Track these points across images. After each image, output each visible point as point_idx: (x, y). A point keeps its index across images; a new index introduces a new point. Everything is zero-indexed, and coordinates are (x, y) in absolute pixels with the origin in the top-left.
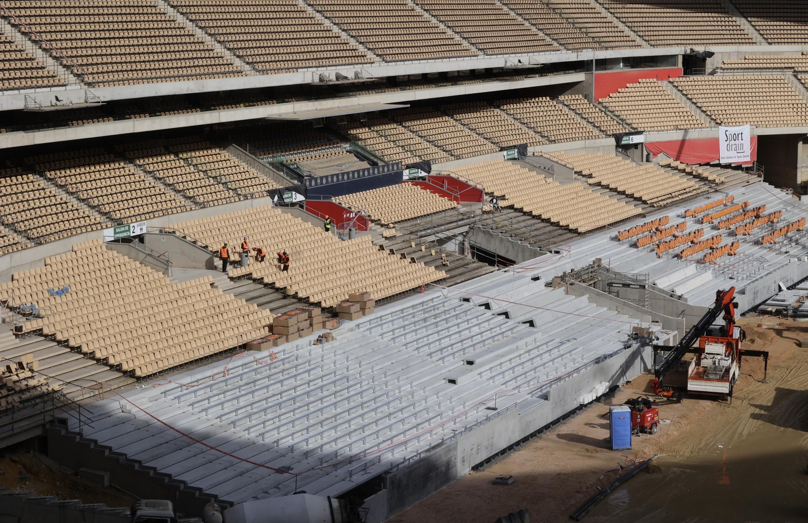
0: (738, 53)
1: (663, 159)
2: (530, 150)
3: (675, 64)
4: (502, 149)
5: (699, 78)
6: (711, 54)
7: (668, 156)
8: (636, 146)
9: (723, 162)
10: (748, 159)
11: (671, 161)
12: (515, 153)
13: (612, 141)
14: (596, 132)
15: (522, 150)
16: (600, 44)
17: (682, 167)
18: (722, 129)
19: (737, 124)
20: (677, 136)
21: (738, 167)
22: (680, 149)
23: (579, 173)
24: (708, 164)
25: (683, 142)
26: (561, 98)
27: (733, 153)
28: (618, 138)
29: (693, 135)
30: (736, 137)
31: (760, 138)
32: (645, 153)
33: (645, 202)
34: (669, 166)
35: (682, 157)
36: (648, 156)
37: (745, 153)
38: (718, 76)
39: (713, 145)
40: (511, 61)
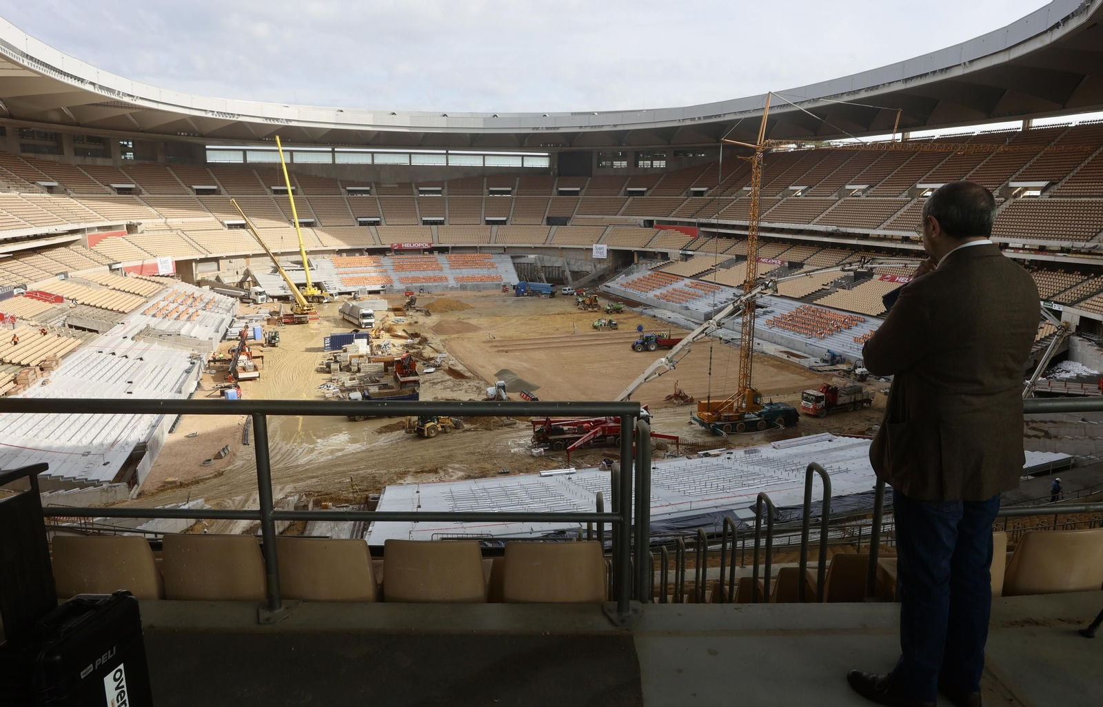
0: (152, 223)
1: (132, 274)
2: (69, 274)
3: (123, 229)
4: (57, 275)
5: (135, 235)
6: (140, 224)
7: (135, 272)
8: (118, 269)
9: (161, 274)
10: (172, 272)
11: (136, 275)
12: (63, 277)
13: (108, 268)
14: (97, 264)
15: (65, 274)
16: (85, 220)
17: (144, 278)
18: (158, 259)
19: (163, 256)
20: (140, 263)
21: (168, 276)
22: (141, 269)
23: (101, 284)
24: (153, 276)
25: (142, 265)
26: (71, 247)
27: (165, 270)
28: (110, 266)
29: (145, 263)
30: (165, 262)
31: (176, 261)
32: (123, 273)
33: (141, 296)
34: (137, 278)
35: (143, 273)
36: (125, 273)
37: (169, 269)
38: (146, 234)
39: (155, 267)
40: (51, 230)
